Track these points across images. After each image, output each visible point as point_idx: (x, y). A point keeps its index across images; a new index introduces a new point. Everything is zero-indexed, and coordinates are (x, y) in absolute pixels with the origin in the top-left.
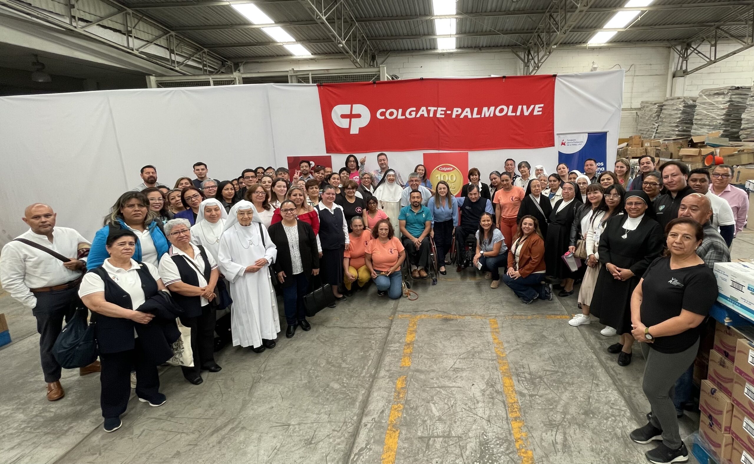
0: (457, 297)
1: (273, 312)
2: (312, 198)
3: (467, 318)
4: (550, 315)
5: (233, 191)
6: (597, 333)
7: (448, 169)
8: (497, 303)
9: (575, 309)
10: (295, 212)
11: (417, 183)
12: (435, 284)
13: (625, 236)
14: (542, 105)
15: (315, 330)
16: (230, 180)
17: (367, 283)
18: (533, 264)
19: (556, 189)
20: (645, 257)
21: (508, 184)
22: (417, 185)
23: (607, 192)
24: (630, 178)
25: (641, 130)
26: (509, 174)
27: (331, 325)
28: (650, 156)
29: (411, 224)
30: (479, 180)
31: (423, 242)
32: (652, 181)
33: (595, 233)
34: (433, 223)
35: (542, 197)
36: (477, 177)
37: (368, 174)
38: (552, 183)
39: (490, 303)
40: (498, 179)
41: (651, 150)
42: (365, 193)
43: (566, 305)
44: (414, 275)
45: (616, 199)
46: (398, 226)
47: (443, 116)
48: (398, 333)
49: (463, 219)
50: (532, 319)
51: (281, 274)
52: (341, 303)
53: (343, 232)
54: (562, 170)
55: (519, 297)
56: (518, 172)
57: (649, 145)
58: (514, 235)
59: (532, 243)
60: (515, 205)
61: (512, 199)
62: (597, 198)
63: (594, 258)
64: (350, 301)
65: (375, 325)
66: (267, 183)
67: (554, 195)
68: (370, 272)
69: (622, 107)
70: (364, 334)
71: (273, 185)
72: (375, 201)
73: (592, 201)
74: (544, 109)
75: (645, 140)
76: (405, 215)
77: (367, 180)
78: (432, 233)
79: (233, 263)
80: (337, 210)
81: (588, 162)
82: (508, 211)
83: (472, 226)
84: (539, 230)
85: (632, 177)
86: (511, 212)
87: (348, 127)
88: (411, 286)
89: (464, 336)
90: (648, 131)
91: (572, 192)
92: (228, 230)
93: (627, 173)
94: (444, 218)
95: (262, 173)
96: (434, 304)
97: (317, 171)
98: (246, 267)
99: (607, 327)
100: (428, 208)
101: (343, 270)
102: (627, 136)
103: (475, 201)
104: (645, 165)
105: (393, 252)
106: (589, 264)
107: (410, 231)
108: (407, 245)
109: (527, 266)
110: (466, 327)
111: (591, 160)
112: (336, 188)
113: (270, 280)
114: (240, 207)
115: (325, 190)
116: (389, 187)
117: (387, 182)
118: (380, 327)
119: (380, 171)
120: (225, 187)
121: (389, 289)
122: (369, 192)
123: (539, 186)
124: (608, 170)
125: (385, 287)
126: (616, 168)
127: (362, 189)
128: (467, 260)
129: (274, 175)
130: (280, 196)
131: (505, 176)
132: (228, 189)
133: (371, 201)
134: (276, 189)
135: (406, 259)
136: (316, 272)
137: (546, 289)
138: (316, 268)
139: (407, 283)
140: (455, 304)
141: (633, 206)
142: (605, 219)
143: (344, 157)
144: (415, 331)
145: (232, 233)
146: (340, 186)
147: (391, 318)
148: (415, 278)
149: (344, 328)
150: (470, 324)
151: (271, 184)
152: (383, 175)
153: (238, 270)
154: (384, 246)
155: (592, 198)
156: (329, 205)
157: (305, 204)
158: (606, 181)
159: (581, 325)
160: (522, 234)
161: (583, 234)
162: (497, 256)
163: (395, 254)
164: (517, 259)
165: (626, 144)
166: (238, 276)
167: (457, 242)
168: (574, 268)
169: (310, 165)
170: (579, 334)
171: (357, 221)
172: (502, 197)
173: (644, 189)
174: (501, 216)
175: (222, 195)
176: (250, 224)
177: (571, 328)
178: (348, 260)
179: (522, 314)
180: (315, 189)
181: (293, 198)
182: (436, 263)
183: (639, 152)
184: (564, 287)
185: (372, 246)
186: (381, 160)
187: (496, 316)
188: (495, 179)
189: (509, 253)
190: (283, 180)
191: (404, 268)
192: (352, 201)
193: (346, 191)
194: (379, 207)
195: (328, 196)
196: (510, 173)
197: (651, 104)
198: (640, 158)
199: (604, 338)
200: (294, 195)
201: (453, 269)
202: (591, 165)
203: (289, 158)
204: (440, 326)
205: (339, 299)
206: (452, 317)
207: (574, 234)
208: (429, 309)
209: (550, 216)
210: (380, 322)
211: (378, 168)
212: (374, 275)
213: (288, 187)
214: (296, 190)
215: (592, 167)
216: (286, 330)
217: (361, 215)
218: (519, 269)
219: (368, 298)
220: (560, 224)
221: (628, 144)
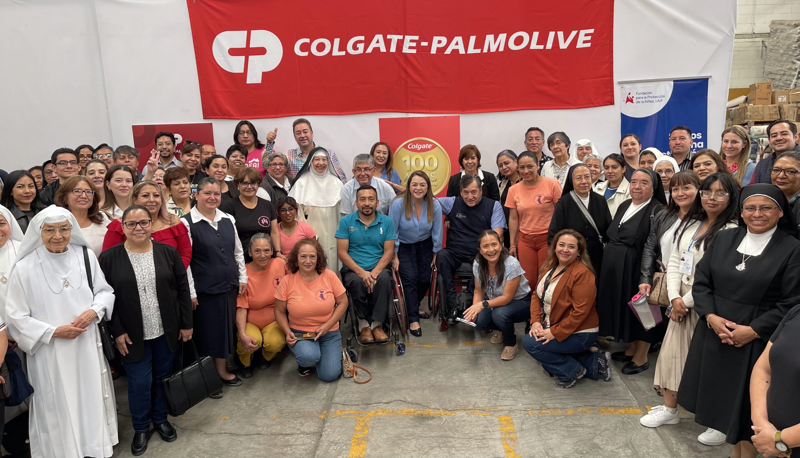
0: (441, 376)
1: (106, 409)
2: (178, 201)
3: (459, 414)
4: (607, 407)
5: (33, 190)
6: (692, 441)
7: (424, 146)
8: (512, 387)
9: (652, 396)
10: (148, 227)
11: (369, 173)
12: (401, 354)
13: (741, 267)
14: (592, 31)
15: (185, 439)
16: (27, 168)
17: (278, 353)
18: (576, 318)
19: (618, 182)
20: (778, 304)
21: (532, 173)
22: (369, 177)
23: (705, 186)
24: (750, 161)
25: (771, 73)
26: (534, 155)
27: (214, 429)
28: (787, 122)
29: (359, 246)
30: (479, 166)
31: (379, 279)
32: (788, 166)
33: (683, 260)
34: (398, 244)
35: (594, 196)
36: (475, 161)
37: (281, 156)
38: (610, 170)
39: (500, 387)
40: (513, 165)
41: (789, 110)
42: (274, 190)
43: (636, 391)
44: (364, 338)
45: (720, 199)
46: (335, 249)
47: (414, 51)
48: (336, 444)
49: (452, 236)
50: (574, 415)
51: (123, 339)
52: (233, 389)
53: (235, 262)
54: (630, 147)
55: (551, 375)
56: (548, 153)
57: (785, 99)
58: (542, 264)
59: (573, 279)
60: (544, 211)
61: (539, 200)
62: (688, 196)
63: (682, 305)
64: (249, 386)
65: (293, 428)
66: (97, 174)
67: (614, 192)
68: (284, 334)
69: (736, 32)
70: (275, 445)
71: (109, 177)
72: (294, 205)
73: (681, 204)
74: (594, 38)
75: (777, 90)
76: (348, 230)
77: (278, 167)
78: (397, 263)
79: (32, 320)
80: (224, 222)
81: (677, 133)
82: (531, 221)
83: (467, 249)
84: (587, 256)
85: (754, 159)
86: (536, 224)
87: (241, 71)
88: (359, 359)
89: (453, 446)
90: (784, 75)
91: (648, 188)
92: (26, 259)
93: (744, 151)
94: (416, 237)
95: (89, 156)
96: (400, 389)
97: (188, 152)
98: (55, 328)
99: (710, 429)
100: (390, 218)
101: (236, 330)
102: (745, 84)
103: (473, 204)
104: (779, 137)
105: (325, 296)
106: (673, 316)
107: (356, 259)
108: (351, 284)
109: (566, 321)
110: (458, 431)
111: (682, 128)
112: (221, 182)
113: (101, 351)
114: (47, 218)
115: (201, 186)
116: (316, 179)
117: (312, 169)
118: (303, 433)
119: (299, 152)
120: (18, 183)
121: (319, 363)
122: (283, 190)
123: (586, 177)
124: (709, 147)
125: (311, 360)
126: (724, 144)
127: (269, 184)
128: (458, 310)
129: (111, 159)
130: (122, 198)
131: (526, 158)
132: (23, 186)
133: (286, 206)
134: (114, 184)
135: (348, 310)
136: (187, 334)
137: (601, 361)
138: (186, 328)
139: (351, 354)
140: (437, 389)
141: (757, 213)
142: (701, 234)
143: (233, 124)
144: (366, 439)
145: (31, 266)
146: (227, 179)
147: (322, 417)
148: (365, 343)
149: (237, 435)
150: (465, 425)
151: (103, 176)
152: (305, 160)
153: (40, 333)
154: (308, 287)
155: (681, 198)
156: (210, 212)
157: (163, 211)
158: (702, 167)
159: (663, 425)
160: (557, 263)
161: (664, 262)
162: (512, 302)
163: (330, 300)
164: (548, 309)
165: (743, 98)
166: (40, 344)
167: (441, 278)
168: (649, 324)
169: (174, 140)
170: (659, 443)
171: (261, 242)
172: (520, 197)
173: (775, 180)
174: (518, 231)
175: (12, 197)
176: (65, 250)
177: (645, 430)
178: (245, 312)
179: (557, 405)
180: (183, 185)
181: (144, 200)
182: (403, 316)
183: (767, 112)
184: (631, 357)
185: (288, 287)
186: (299, 132)
187: (510, 411)
188: (506, 163)
189: (533, 296)
190: (127, 169)
191: (346, 325)
192: (252, 205)
193: (241, 187)
194: (300, 217)
195: (207, 197)
196: (535, 153)
197: (788, 25)
198: (771, 123)
199: (705, 448)
200: (145, 196)
201: (435, 324)
202: (682, 138)
203: (136, 129)
204: (411, 430)
205: (228, 383)
206: (432, 413)
207: (647, 262)
208: (390, 399)
209: (608, 231)
210: (302, 424)
211: (295, 145)
212: (292, 339)
213: (135, 180)
214: (148, 186)
215: (683, 142)
216: (131, 440)
217: (267, 231)
218: (551, 325)
219: (280, 381)
220: (626, 244)
221: (747, 99)
